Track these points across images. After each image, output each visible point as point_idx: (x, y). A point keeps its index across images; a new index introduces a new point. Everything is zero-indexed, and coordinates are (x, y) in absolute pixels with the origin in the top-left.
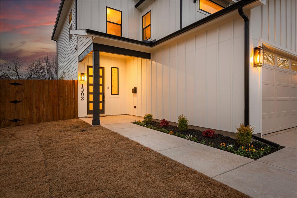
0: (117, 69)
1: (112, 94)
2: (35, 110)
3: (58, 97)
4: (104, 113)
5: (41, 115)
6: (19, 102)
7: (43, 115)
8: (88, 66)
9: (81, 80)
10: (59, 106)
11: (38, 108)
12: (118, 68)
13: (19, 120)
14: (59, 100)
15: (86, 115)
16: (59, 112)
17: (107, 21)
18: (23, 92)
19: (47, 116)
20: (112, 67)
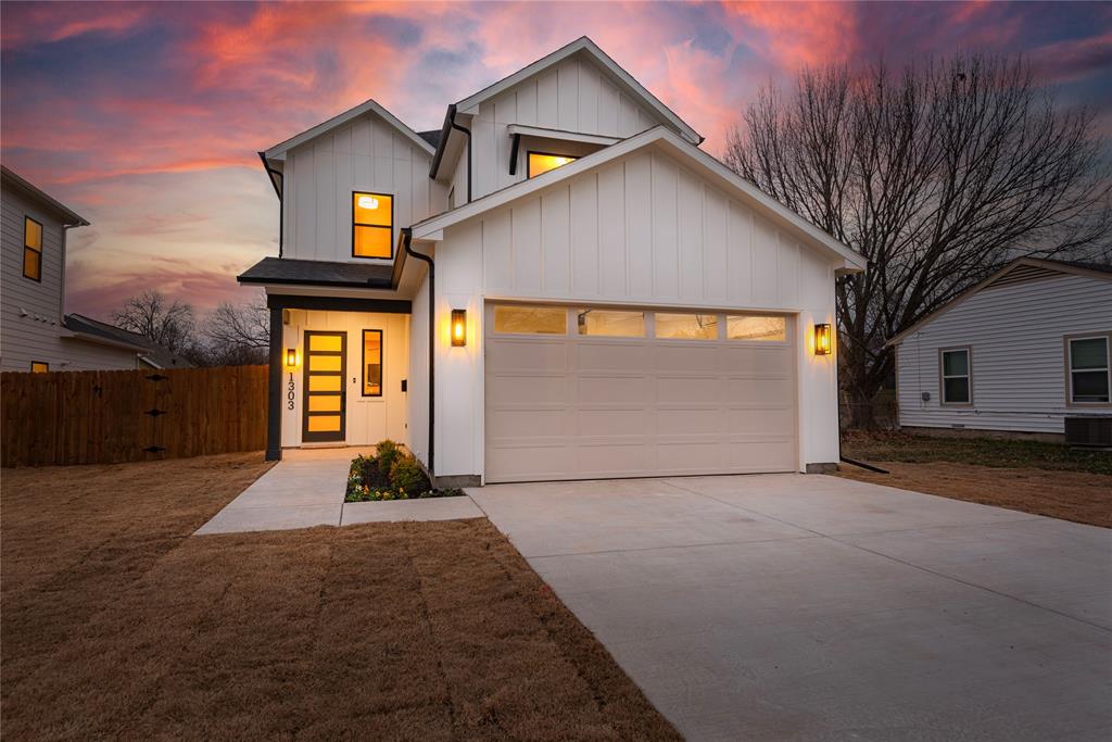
0: (379, 333)
1: (363, 395)
2: (190, 430)
3: (238, 403)
4: (344, 439)
5: (203, 440)
6: (162, 413)
7: (206, 440)
8: (306, 332)
9: (288, 365)
10: (239, 421)
11: (196, 425)
12: (381, 331)
13: (161, 449)
14: (239, 410)
15: (299, 442)
16: (238, 436)
17: (354, 225)
18: (170, 392)
19: (213, 442)
20: (364, 331)
